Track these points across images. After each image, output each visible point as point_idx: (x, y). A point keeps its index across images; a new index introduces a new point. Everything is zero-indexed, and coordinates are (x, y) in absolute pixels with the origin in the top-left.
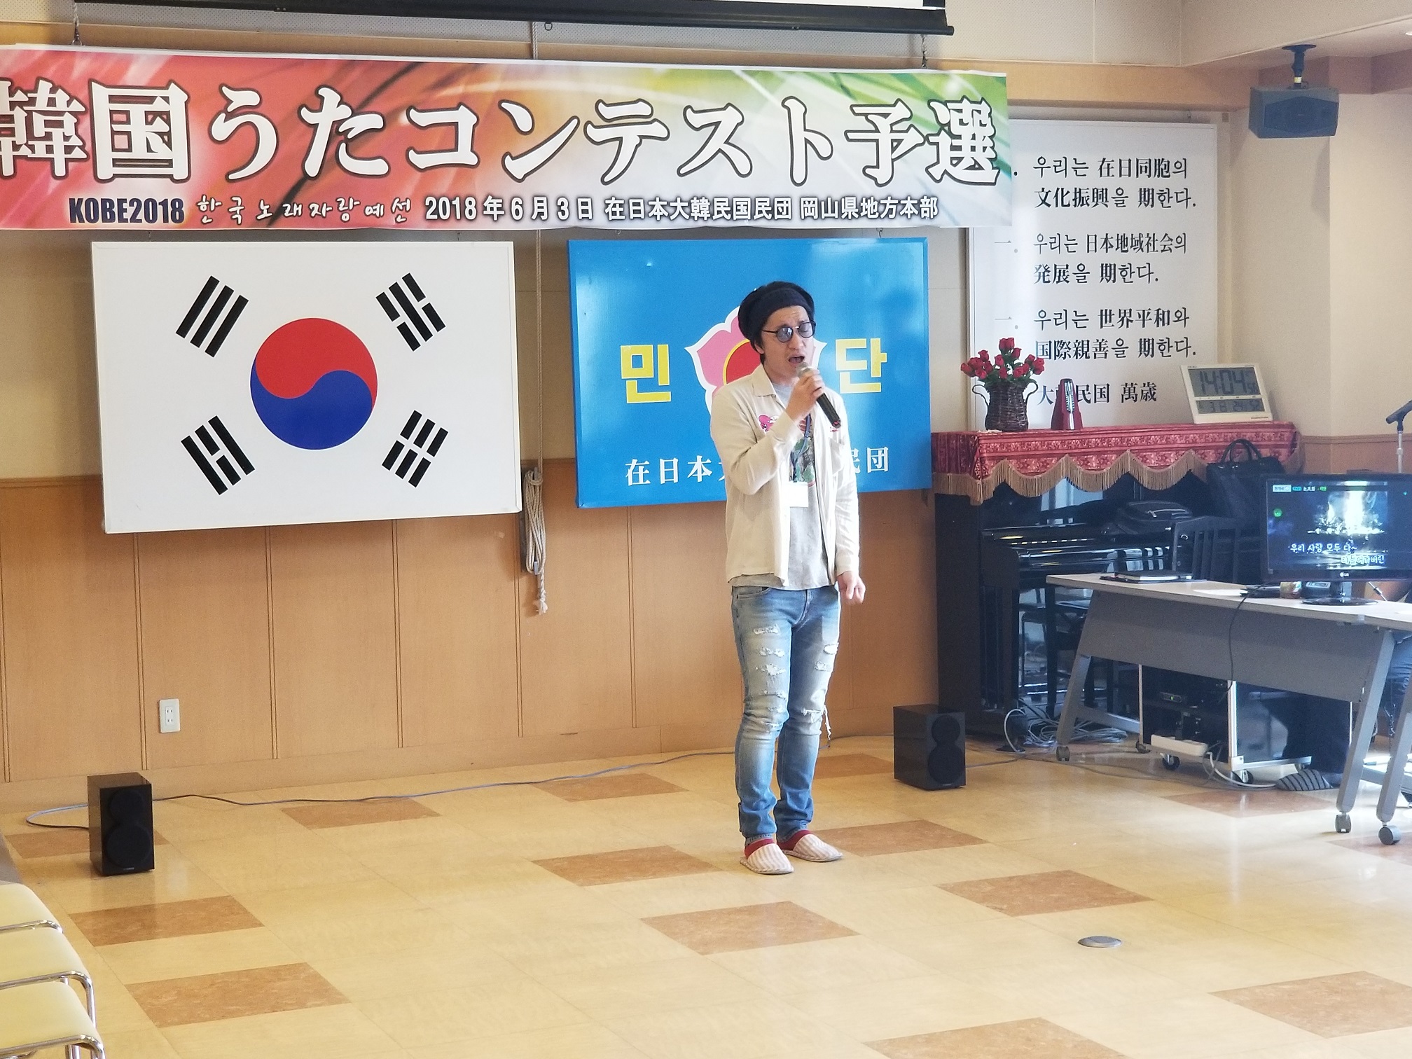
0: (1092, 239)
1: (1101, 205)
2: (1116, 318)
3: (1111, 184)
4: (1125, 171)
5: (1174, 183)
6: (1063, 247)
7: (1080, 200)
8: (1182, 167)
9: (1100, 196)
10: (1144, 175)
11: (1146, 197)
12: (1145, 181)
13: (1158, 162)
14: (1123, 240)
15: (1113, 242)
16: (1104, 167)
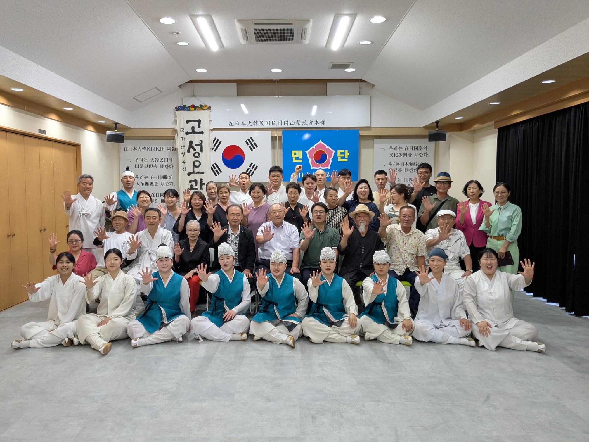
0: (403, 163)
1: (405, 156)
2: (408, 180)
3: (408, 152)
4: (411, 149)
5: (424, 151)
6: (396, 165)
7: (400, 155)
8: (426, 148)
9: (405, 154)
10: (416, 150)
11: (416, 154)
12: (416, 151)
13: (420, 147)
14: (410, 164)
15: (408, 164)
16: (406, 148)
